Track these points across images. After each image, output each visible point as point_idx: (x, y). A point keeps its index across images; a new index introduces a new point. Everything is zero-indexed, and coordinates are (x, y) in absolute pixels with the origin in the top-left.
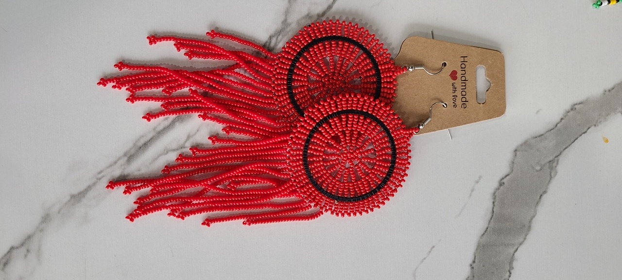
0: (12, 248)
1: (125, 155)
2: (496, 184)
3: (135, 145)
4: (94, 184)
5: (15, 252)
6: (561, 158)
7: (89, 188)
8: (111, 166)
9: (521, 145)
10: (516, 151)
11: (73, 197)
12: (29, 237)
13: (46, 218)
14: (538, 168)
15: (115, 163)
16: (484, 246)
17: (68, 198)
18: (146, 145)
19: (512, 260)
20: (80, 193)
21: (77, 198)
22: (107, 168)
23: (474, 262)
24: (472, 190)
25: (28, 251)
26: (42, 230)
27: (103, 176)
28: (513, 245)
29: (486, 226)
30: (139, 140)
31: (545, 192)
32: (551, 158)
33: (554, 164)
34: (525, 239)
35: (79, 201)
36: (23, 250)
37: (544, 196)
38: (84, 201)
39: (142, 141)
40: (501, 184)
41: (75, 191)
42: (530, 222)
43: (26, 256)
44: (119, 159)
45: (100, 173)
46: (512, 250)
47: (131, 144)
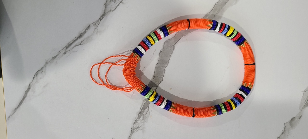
0: (38, 71)
1: (66, 47)
2: (160, 52)
3: (68, 44)
4: (58, 54)
5: (39, 72)
6: (176, 44)
7: (57, 55)
8: (62, 50)
9: (166, 42)
10: (164, 43)
11: (53, 57)
12: (42, 68)
13: (46, 63)
14: (170, 47)
15: (63, 49)
16: (157, 67)
17: (52, 58)
18: (71, 44)
19: (164, 70)
20: (55, 57)
21: (54, 58)
22: (61, 50)
23: (155, 71)
24: (154, 53)
25: (42, 71)
26: (46, 66)
27: (60, 52)
28: (165, 67)
29: (158, 62)
30: (69, 43)
31: (172, 53)
32: (173, 45)
33: (174, 46)
34: (168, 65)
35: (55, 59)
36: (41, 71)
37: (172, 54)
38: (56, 58)
39: (70, 43)
40: (161, 51)
41: (54, 56)
42: (169, 61)
43: (42, 73)
44: (64, 48)
45: (59, 51)
46: (165, 68)
47: (67, 44)
